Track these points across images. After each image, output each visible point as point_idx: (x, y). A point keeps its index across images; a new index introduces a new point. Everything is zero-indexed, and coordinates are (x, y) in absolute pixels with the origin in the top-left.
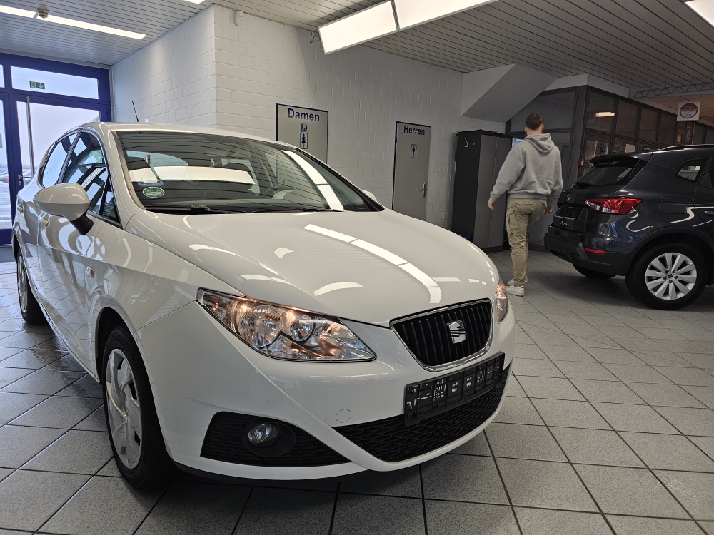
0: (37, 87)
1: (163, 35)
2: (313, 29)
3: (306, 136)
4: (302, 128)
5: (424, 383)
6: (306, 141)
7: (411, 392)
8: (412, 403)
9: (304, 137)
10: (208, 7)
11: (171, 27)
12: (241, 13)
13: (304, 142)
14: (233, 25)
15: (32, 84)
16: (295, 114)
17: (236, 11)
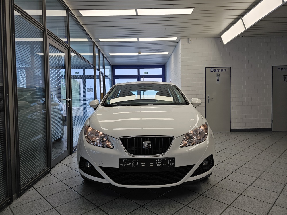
0: (146, 73)
1: (173, 51)
2: (219, 36)
3: (219, 78)
4: (217, 75)
5: (128, 159)
6: (219, 80)
7: (121, 161)
8: (123, 165)
9: (218, 79)
10: (180, 40)
11: (174, 48)
12: (191, 39)
13: (218, 80)
14: (188, 43)
15: (144, 73)
16: (214, 70)
17: (189, 38)
